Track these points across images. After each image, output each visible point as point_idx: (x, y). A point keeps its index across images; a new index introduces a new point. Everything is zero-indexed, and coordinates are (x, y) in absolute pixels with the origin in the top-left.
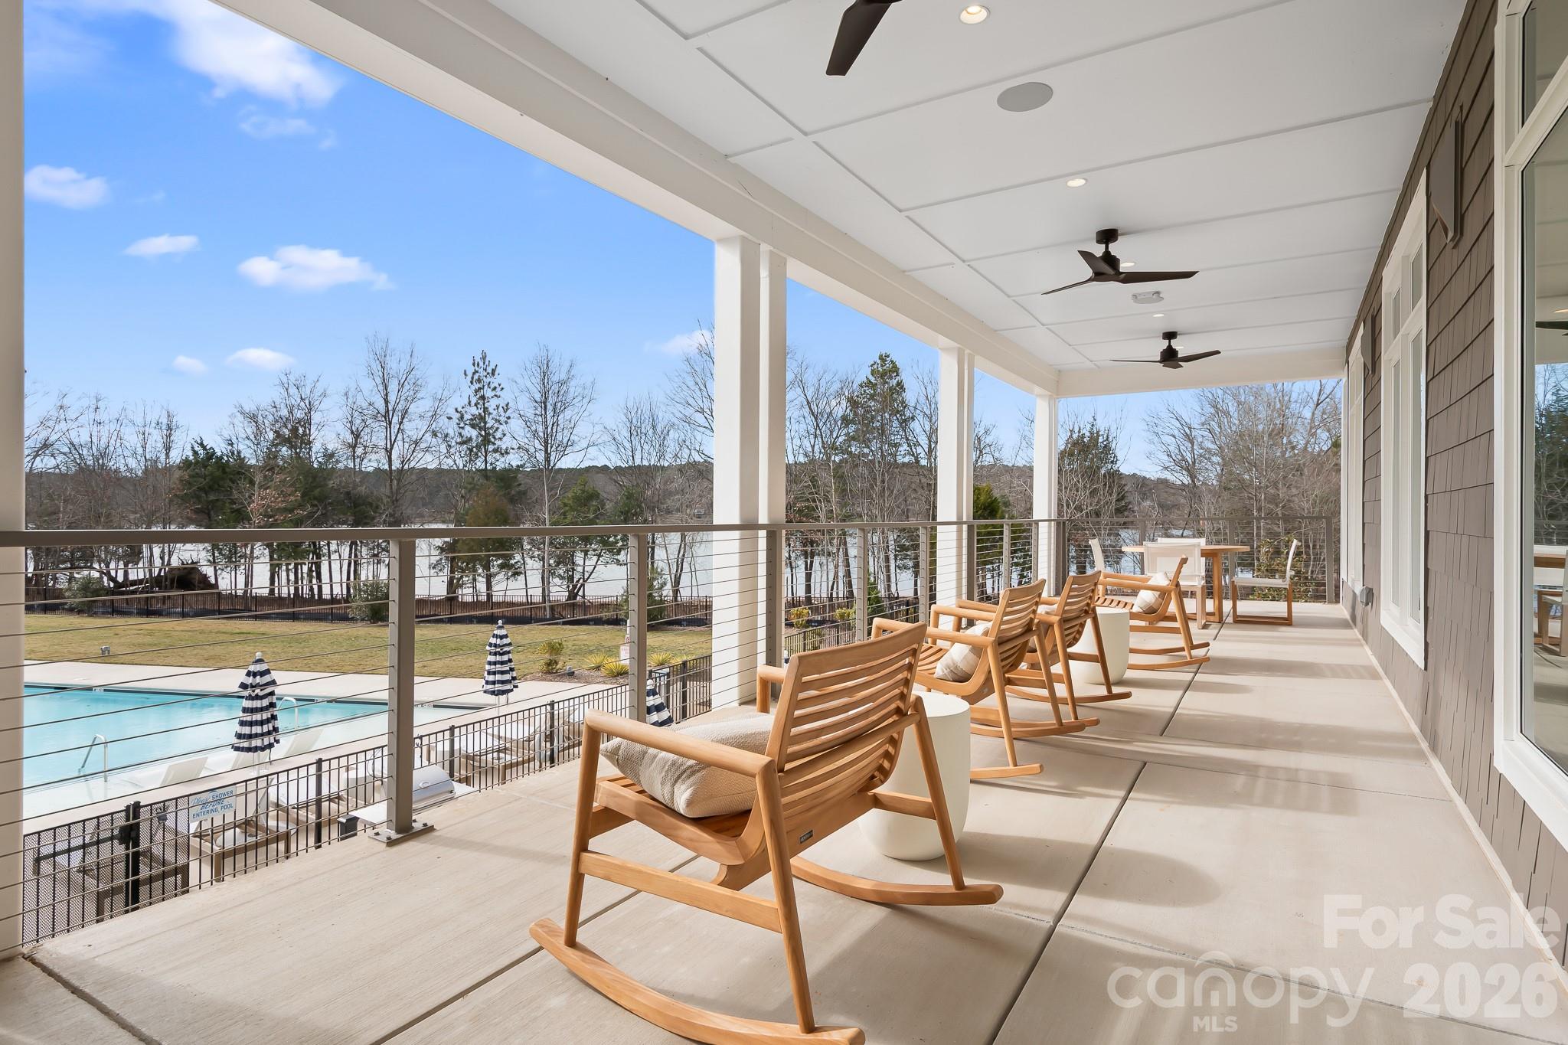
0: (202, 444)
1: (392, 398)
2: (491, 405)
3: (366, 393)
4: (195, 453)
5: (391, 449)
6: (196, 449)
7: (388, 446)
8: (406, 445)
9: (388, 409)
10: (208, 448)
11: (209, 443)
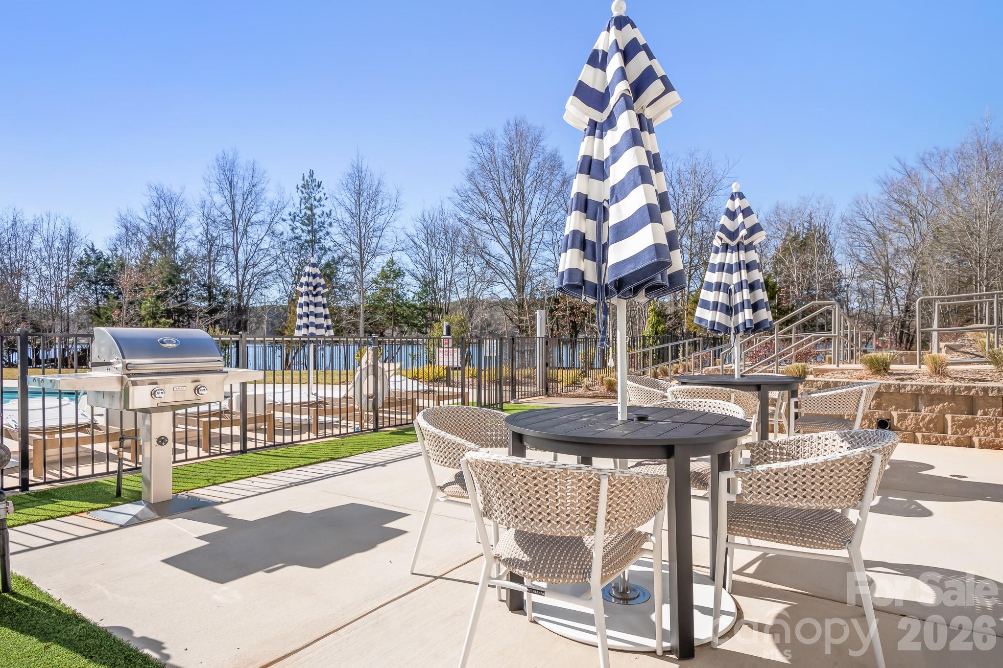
0: (93, 250)
1: (238, 207)
2: (317, 211)
3: (218, 204)
4: (88, 256)
5: (238, 248)
6: (89, 253)
7: (235, 246)
8: (249, 247)
9: (234, 216)
10: (97, 251)
11: (99, 247)
